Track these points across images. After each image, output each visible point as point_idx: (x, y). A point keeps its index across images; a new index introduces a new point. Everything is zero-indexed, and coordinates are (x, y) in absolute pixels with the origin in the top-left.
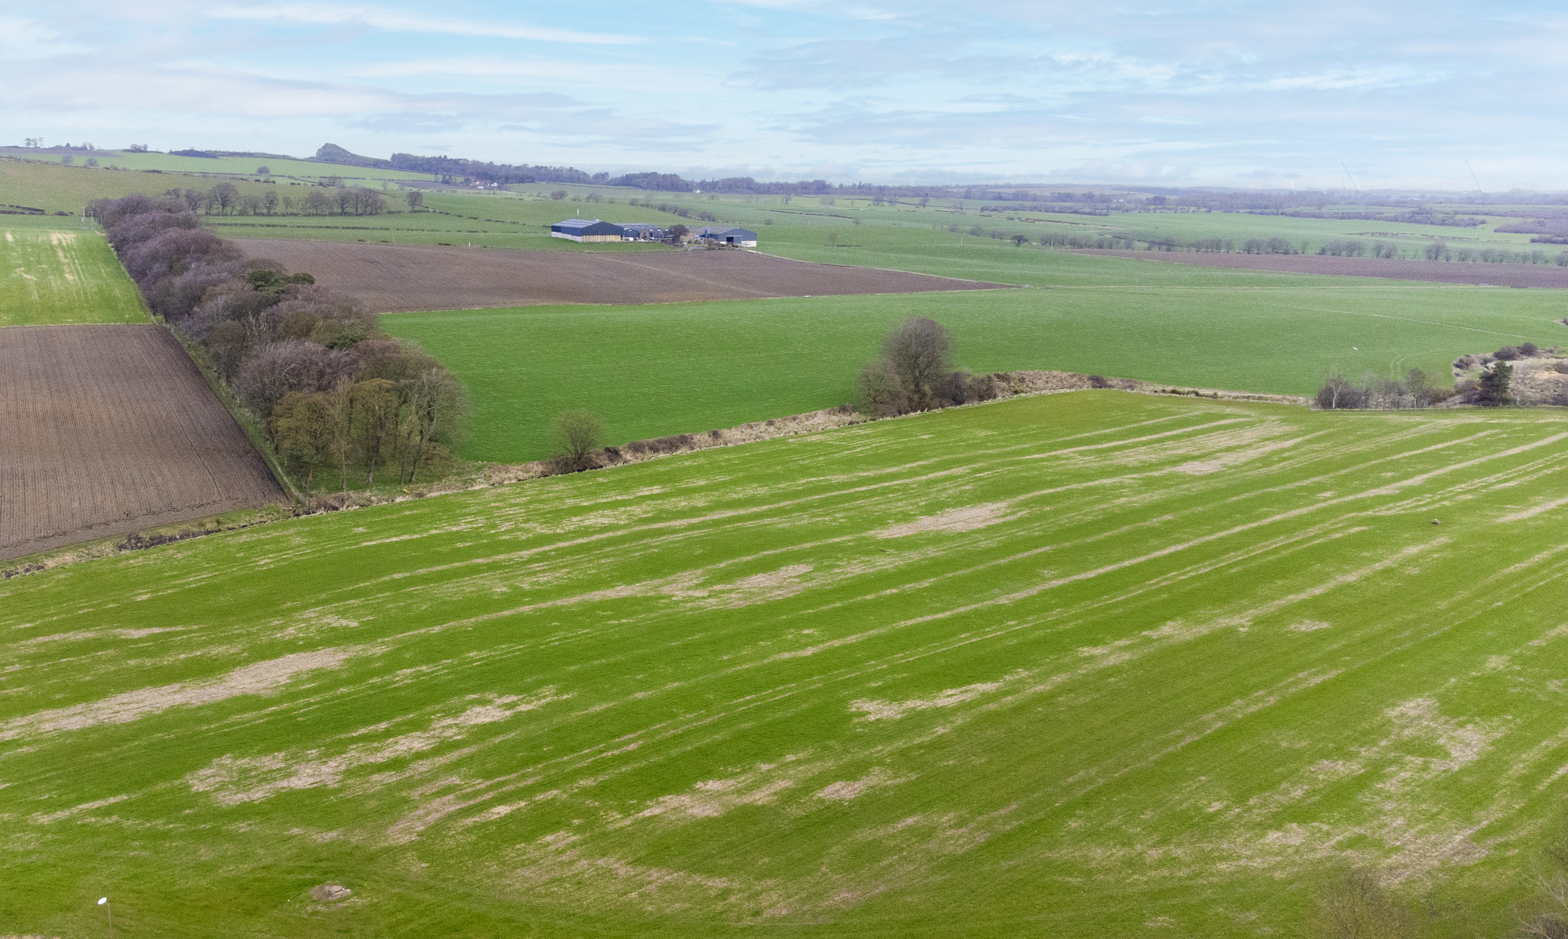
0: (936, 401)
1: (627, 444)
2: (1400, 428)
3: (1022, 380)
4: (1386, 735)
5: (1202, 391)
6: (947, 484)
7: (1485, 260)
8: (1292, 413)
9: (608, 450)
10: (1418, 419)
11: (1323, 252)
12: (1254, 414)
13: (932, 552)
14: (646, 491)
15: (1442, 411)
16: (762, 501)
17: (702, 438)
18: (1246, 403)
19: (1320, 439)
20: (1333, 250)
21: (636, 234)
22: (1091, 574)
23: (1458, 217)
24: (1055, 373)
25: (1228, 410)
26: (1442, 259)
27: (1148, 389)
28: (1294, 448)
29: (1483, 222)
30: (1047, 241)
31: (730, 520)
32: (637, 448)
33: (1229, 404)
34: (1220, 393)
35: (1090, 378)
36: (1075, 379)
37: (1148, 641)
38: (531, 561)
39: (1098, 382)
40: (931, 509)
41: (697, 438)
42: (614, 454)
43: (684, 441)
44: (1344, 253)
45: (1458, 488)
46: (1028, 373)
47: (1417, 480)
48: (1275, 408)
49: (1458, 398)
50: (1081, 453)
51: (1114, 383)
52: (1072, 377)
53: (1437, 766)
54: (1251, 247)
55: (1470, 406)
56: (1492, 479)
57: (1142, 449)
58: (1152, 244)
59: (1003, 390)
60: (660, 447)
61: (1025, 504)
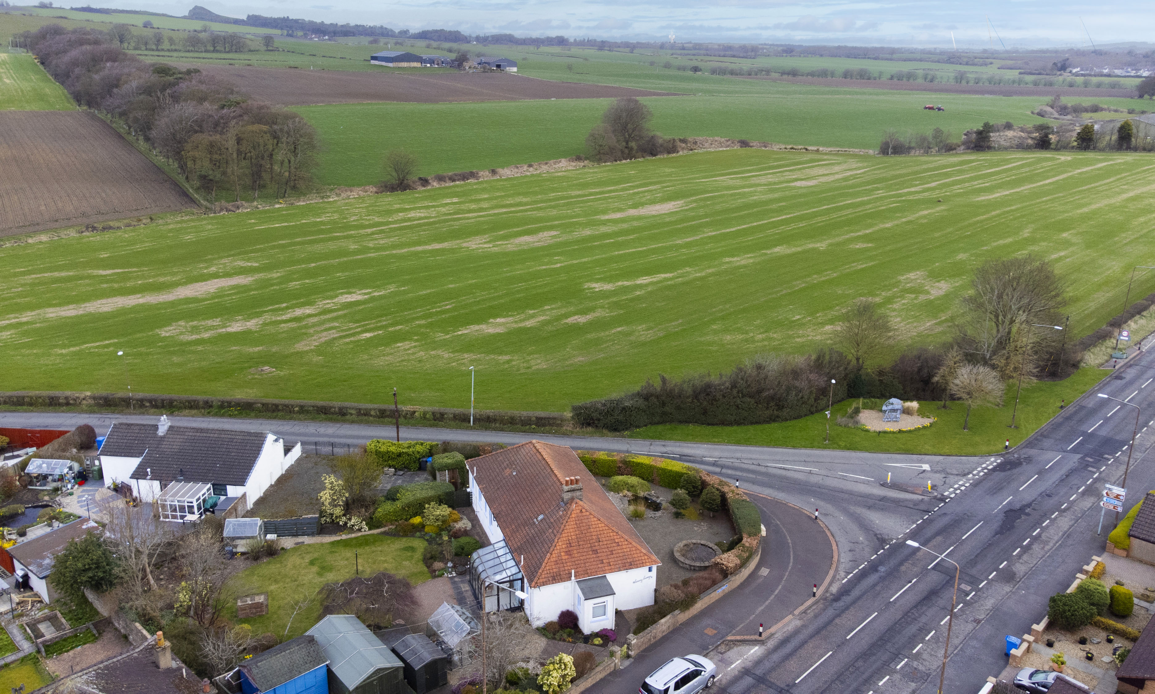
0: (640, 154)
1: (433, 176)
2: (927, 163)
3: (695, 143)
4: (897, 287)
5: (809, 148)
6: (646, 194)
7: (990, 83)
8: (865, 158)
9: (420, 179)
10: (938, 158)
11: (892, 78)
12: (841, 159)
13: (635, 224)
14: (448, 201)
15: (953, 154)
16: (526, 204)
17: (485, 175)
18: (837, 154)
19: (879, 169)
20: (900, 77)
21: (432, 62)
22: (734, 229)
23: (976, 60)
24: (716, 138)
25: (825, 157)
26: (964, 83)
27: (776, 148)
28: (864, 173)
29: (991, 63)
30: (714, 72)
31: (505, 213)
32: (440, 179)
33: (826, 154)
34: (821, 149)
35: (739, 142)
36: (729, 142)
37: (766, 254)
38: (373, 234)
39: (744, 144)
40: (635, 206)
41: (481, 173)
42: (425, 182)
43: (473, 175)
44: (905, 79)
45: (955, 187)
46: (699, 139)
47: (933, 184)
48: (854, 156)
49: (962, 147)
50: (731, 179)
51: (755, 144)
52: (727, 141)
53: (922, 298)
54: (847, 75)
55: (969, 151)
56: (976, 183)
57: (769, 176)
58: (783, 73)
59: (683, 149)
60: (456, 178)
61: (695, 201)
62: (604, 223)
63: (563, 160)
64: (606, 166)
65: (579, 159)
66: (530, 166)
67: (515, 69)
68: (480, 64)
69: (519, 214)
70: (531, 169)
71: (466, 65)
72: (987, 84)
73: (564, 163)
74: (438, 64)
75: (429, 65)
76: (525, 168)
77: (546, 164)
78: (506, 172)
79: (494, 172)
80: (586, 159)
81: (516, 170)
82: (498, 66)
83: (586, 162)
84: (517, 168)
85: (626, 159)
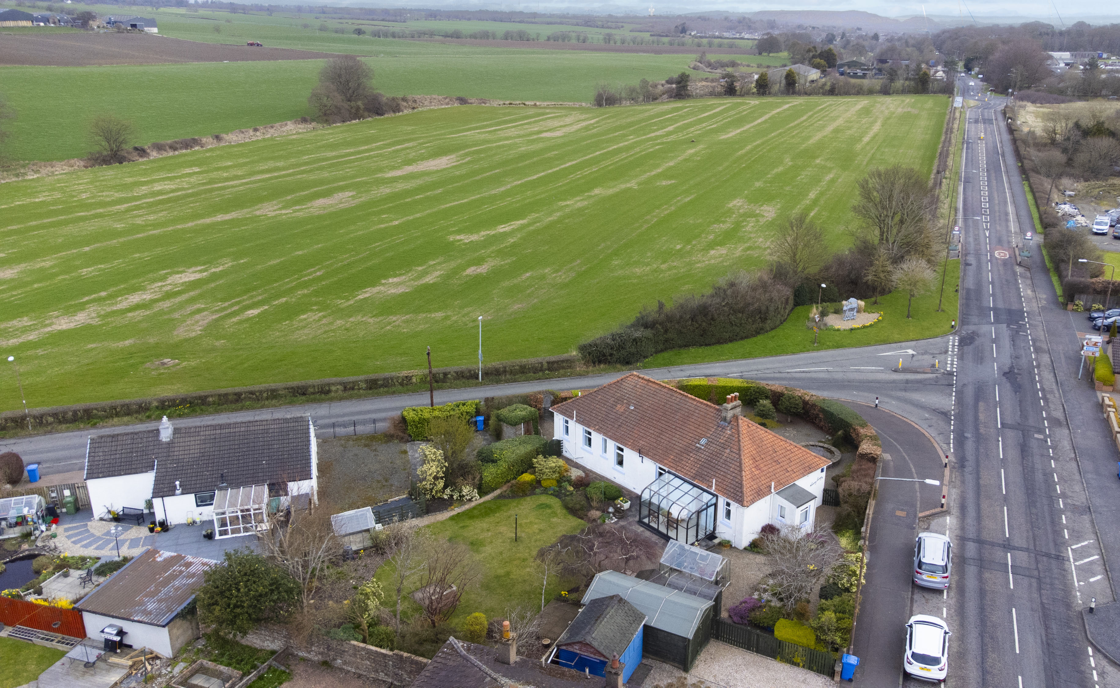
1: (149, 144)
3: (415, 101)
5: (527, 103)
7: (634, 43)
8: (584, 110)
9: (136, 149)
10: (650, 107)
11: (549, 39)
12: (563, 112)
13: (428, 179)
14: (188, 171)
15: (659, 103)
16: (284, 169)
17: (209, 142)
18: (555, 107)
19: (608, 118)
20: (556, 39)
22: (535, 177)
23: (609, 24)
24: (434, 96)
25: (548, 111)
26: (612, 42)
27: (495, 104)
28: (597, 122)
29: (622, 27)
31: (270, 179)
32: (159, 148)
33: (545, 108)
34: (538, 103)
35: (457, 99)
36: (447, 100)
38: (128, 210)
39: (462, 101)
41: (204, 140)
42: (142, 152)
43: (195, 142)
44: (560, 40)
46: (417, 97)
47: (671, 128)
48: (573, 109)
49: (665, 97)
50: (479, 133)
51: (473, 101)
52: (445, 98)
53: (762, 220)
54: (507, 36)
55: (672, 99)
56: (704, 125)
57: (513, 129)
58: (446, 36)
59: (406, 107)
60: (178, 146)
61: (467, 155)
62: (395, 180)
63: (289, 122)
64: (338, 127)
65: (304, 120)
66: (256, 130)
67: (155, 30)
68: (109, 23)
69: (287, 179)
70: (258, 133)
71: (94, 24)
72: (631, 44)
73: (290, 126)
74: (54, 23)
75: (42, 24)
76: (251, 133)
77: (272, 127)
78: (232, 138)
79: (218, 138)
80: (313, 120)
81: (242, 135)
82: (134, 26)
83: (314, 124)
84: (243, 133)
85: (355, 119)
